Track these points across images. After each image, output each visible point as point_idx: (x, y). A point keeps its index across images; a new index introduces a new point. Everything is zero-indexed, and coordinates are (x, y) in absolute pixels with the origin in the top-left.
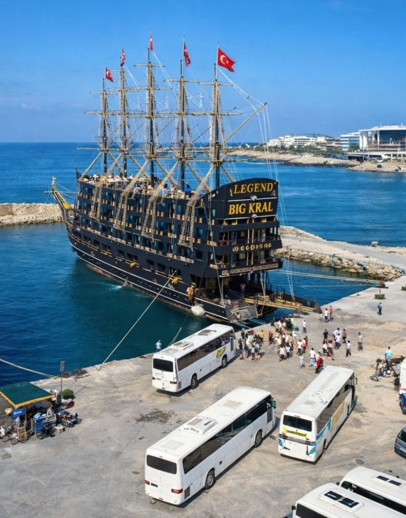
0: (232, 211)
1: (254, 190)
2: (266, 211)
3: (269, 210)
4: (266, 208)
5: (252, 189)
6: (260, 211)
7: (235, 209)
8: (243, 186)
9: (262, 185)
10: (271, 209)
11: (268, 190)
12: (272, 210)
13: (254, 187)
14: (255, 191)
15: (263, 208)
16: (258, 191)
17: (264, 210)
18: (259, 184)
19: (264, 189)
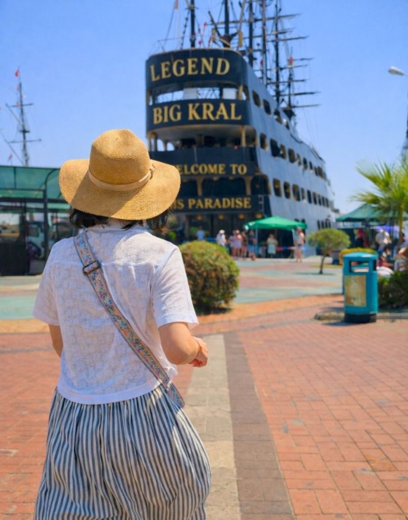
0: (158, 118)
1: (186, 70)
2: (226, 117)
3: (233, 117)
4: (225, 113)
5: (183, 69)
6: (212, 117)
7: (163, 115)
8: (163, 65)
9: (204, 61)
10: (236, 115)
11: (218, 72)
12: (239, 118)
13: (186, 65)
14: (190, 72)
15: (219, 113)
16: (196, 73)
17: (222, 116)
18: (196, 60)
19: (210, 69)
